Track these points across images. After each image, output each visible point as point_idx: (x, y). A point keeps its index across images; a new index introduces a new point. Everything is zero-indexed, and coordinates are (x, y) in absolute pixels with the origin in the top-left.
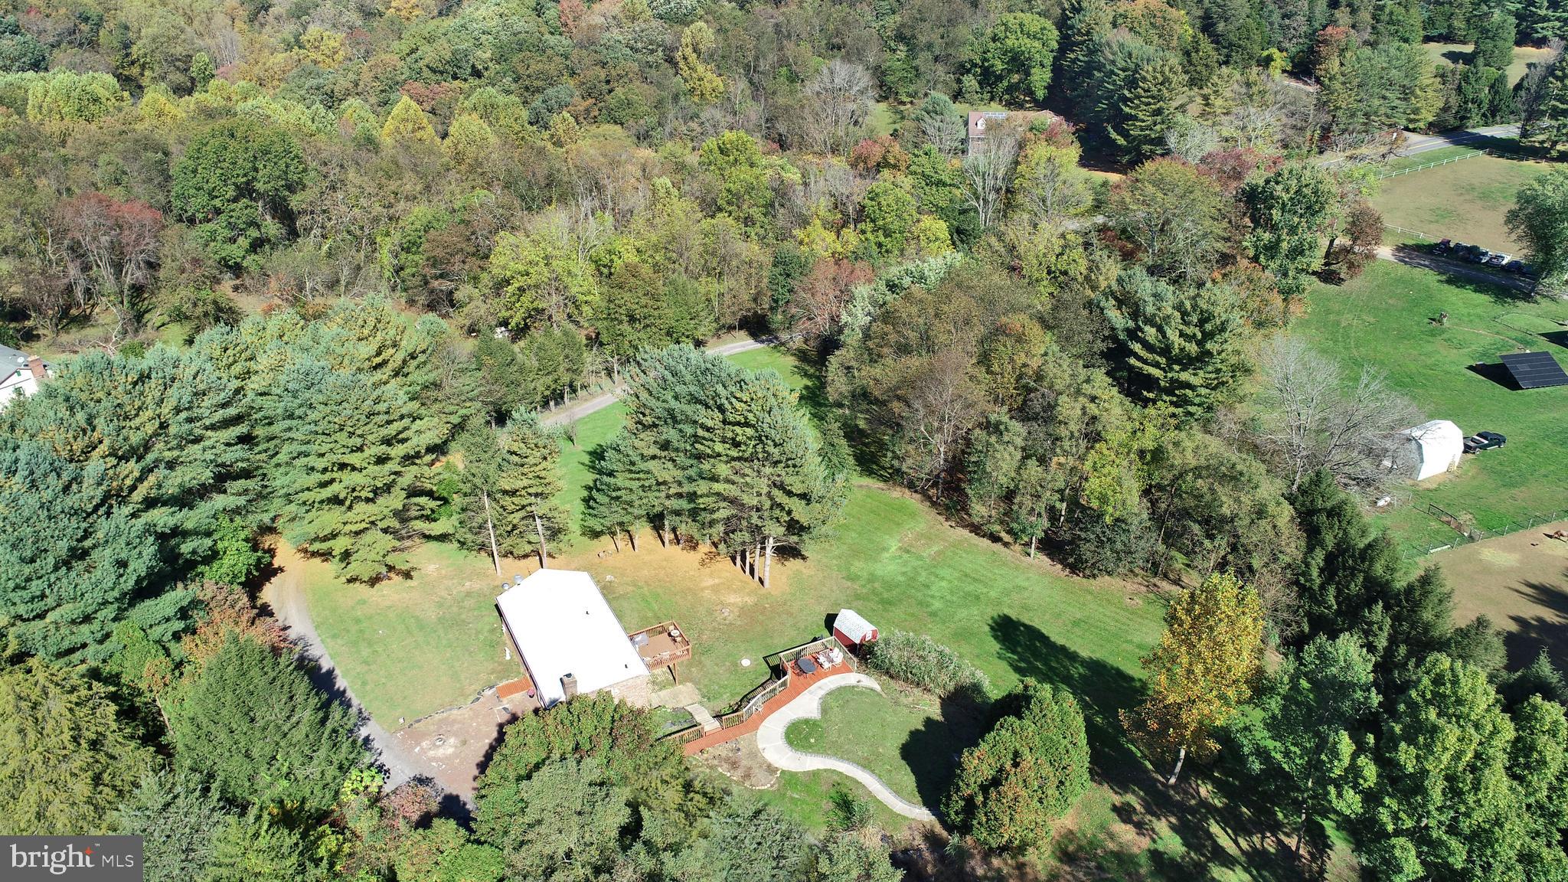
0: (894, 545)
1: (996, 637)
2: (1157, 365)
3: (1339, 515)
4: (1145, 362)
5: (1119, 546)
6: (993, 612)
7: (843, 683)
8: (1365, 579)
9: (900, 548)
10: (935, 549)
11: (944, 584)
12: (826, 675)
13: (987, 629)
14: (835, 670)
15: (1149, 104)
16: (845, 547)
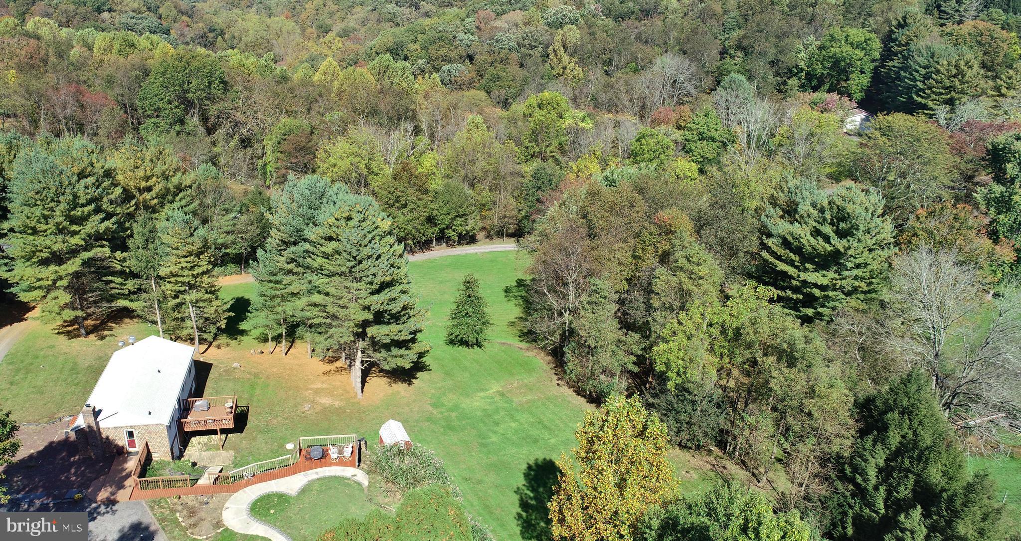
0: (495, 388)
1: (526, 475)
2: (791, 263)
3: (910, 413)
4: (779, 258)
5: (683, 417)
6: (540, 455)
7: (338, 474)
8: (917, 482)
9: (498, 392)
10: (529, 397)
11: (513, 425)
12: (331, 464)
13: (525, 466)
14: (341, 462)
15: (941, 94)
16: (451, 382)
